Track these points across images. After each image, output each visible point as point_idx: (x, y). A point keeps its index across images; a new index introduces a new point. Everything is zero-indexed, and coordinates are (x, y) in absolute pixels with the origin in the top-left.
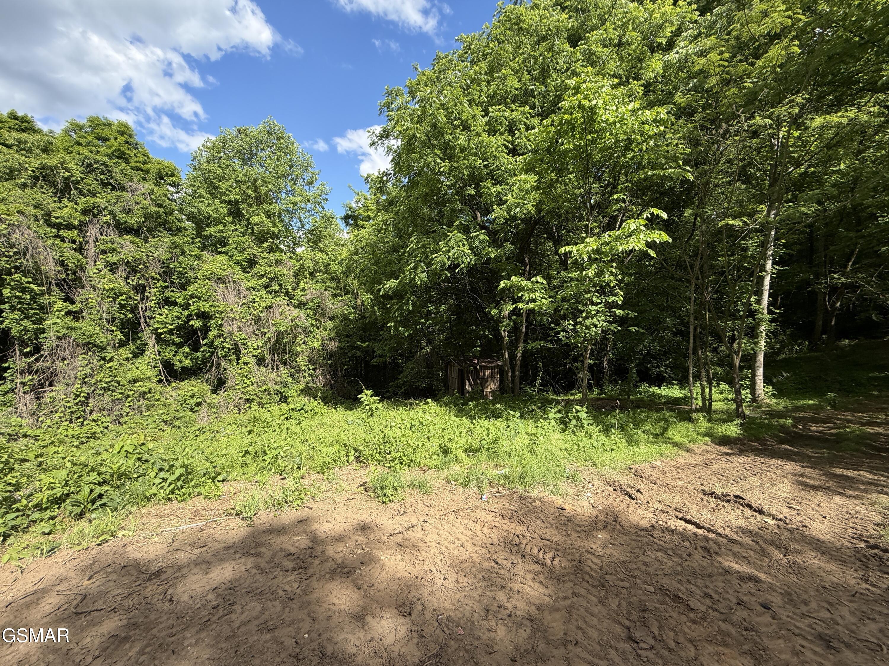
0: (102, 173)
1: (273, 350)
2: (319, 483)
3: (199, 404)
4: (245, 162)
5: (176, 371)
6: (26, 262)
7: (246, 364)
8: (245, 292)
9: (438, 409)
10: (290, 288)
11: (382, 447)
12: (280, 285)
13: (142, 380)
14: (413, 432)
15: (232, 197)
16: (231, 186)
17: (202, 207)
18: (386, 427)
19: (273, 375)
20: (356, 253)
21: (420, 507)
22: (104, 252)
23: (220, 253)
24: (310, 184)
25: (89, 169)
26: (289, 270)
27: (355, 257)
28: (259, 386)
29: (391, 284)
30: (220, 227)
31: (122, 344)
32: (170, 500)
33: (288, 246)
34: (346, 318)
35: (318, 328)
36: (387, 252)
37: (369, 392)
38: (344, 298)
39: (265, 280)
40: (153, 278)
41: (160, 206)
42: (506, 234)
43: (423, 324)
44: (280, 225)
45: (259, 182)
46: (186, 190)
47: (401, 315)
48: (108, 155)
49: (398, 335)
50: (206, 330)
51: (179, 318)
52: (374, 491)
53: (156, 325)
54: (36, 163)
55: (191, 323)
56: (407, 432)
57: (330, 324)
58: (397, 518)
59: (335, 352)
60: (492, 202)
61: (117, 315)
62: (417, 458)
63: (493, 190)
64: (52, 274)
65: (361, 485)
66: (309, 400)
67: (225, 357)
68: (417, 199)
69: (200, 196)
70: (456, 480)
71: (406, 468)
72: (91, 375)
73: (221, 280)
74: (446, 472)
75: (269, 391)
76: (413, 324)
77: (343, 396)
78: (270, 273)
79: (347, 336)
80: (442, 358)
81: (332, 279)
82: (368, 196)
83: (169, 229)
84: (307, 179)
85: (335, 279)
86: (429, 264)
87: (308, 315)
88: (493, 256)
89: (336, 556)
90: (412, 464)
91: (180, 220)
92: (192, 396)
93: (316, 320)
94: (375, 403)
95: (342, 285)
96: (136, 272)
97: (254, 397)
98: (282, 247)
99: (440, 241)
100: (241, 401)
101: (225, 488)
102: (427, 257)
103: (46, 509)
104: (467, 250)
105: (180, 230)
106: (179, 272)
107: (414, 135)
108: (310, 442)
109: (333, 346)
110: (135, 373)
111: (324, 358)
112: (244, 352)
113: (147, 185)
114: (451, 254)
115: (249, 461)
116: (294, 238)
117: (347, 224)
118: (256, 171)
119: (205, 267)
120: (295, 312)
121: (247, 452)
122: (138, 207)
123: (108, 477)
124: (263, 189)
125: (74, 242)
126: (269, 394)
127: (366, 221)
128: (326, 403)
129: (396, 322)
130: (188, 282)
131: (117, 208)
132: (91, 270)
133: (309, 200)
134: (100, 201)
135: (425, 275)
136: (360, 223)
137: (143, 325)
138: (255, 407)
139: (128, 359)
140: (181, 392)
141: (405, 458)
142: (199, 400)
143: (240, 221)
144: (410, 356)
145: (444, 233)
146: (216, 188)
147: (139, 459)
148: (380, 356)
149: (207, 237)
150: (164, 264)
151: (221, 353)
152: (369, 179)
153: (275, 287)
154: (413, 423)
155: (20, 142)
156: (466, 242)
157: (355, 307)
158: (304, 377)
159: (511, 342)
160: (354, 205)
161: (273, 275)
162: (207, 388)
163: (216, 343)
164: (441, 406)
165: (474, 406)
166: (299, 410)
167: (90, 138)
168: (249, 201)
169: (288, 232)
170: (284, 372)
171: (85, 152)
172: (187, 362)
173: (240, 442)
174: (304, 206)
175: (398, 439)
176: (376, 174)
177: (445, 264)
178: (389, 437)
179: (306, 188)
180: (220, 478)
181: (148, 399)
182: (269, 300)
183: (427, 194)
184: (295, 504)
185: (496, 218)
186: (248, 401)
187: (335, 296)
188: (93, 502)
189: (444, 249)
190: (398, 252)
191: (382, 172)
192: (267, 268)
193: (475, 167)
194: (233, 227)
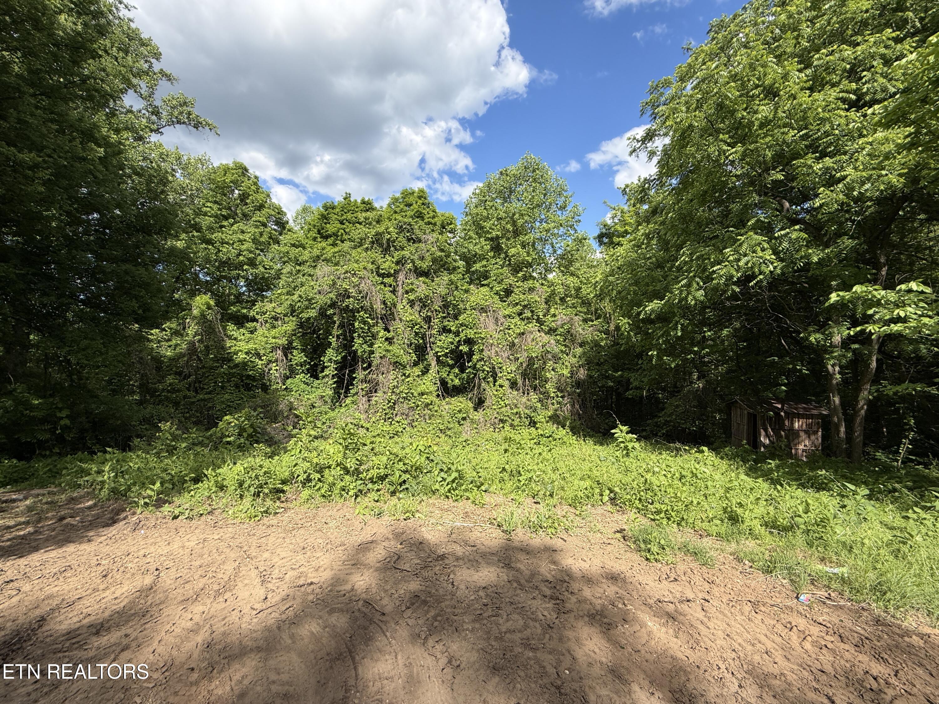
0: (408, 232)
1: (524, 375)
2: (572, 517)
3: (464, 419)
4: (505, 200)
5: (448, 388)
6: (367, 303)
7: (501, 386)
8: (503, 320)
9: (717, 461)
10: (541, 314)
11: (642, 493)
12: (532, 312)
13: (427, 394)
14: (684, 484)
15: (494, 234)
16: (493, 224)
17: (471, 247)
18: (648, 471)
19: (524, 400)
20: (612, 275)
21: (697, 579)
22: (407, 292)
23: (483, 285)
24: (563, 208)
25: (401, 229)
26: (540, 297)
27: (611, 278)
28: (511, 409)
29: (654, 306)
30: (484, 263)
31: (416, 364)
32: (447, 497)
33: (540, 273)
34: (596, 344)
35: (567, 355)
36: (649, 269)
37: (625, 428)
38: (595, 323)
39: (519, 307)
40: (436, 311)
41: (442, 250)
42: (841, 224)
43: (695, 353)
44: (533, 254)
45: (517, 216)
46: (460, 234)
47: (666, 342)
48: (411, 217)
49: (661, 365)
50: (471, 354)
51: (452, 343)
52: (635, 543)
53: (437, 350)
54: (373, 232)
55: (461, 348)
56: (676, 482)
57: (579, 351)
58: (664, 582)
59: (584, 381)
60: (814, 183)
61: (413, 341)
62: (691, 517)
63: (817, 167)
64: (378, 311)
65: (618, 532)
66: (558, 428)
67: (484, 378)
68: (692, 201)
69: (470, 238)
70: (752, 561)
71: (675, 526)
72: (397, 387)
73: (483, 310)
74: (734, 545)
75: (520, 414)
76: (682, 352)
77: (592, 429)
78: (524, 300)
79: (598, 364)
80: (721, 397)
81: (583, 303)
82: (626, 208)
83: (448, 269)
84: (560, 203)
85: (586, 303)
86: (708, 279)
87: (558, 342)
88: (815, 259)
89: (594, 600)
90: (683, 523)
91: (455, 261)
92: (460, 411)
93: (566, 346)
94: (631, 441)
95: (593, 309)
96: (425, 306)
97: (507, 418)
98: (534, 274)
99: (725, 248)
100: (496, 421)
101: (487, 498)
102: (705, 270)
103: (375, 482)
104: (769, 255)
105: (455, 269)
106: (453, 304)
107: (691, 126)
108: (560, 472)
109: (582, 374)
110: (422, 388)
111: (573, 386)
112: (500, 375)
113: (434, 235)
114: (741, 263)
115: (506, 478)
116: (546, 264)
117: (601, 243)
118: (515, 206)
119: (472, 299)
120: (546, 338)
121: (504, 469)
122: (428, 254)
123: (409, 468)
124: (520, 222)
125: (390, 286)
126: (520, 417)
127: (623, 237)
128: (574, 434)
129: (659, 350)
130: (460, 313)
131: (416, 257)
132: (400, 306)
133: (561, 225)
134: (406, 253)
135: (702, 292)
136: (616, 240)
137: (429, 349)
138: (507, 428)
139: (418, 376)
140: (451, 406)
141: (673, 514)
142: (465, 415)
143: (500, 254)
144: (675, 391)
145: (730, 238)
146: (482, 228)
147: (428, 458)
148: (637, 388)
149: (473, 273)
150: (444, 298)
151: (482, 375)
152: (627, 190)
153: (528, 314)
154: (684, 473)
155: (366, 219)
156: (766, 245)
157: (607, 332)
158: (553, 404)
159: (845, 381)
160: (609, 222)
161: (526, 303)
162: (471, 405)
163: (478, 366)
164: (722, 458)
165: (778, 467)
166: (548, 437)
167: (402, 206)
168: (509, 235)
169: (541, 260)
170: (534, 397)
171: (399, 217)
172: (457, 382)
173: (498, 458)
174: (556, 231)
175: (663, 489)
176: (636, 182)
177: (732, 277)
178: (651, 483)
179: (559, 213)
180: (483, 488)
181: (430, 410)
182: (522, 326)
183: (706, 192)
184: (549, 531)
185: (821, 206)
186: (501, 421)
187: (585, 321)
188: (401, 485)
189: (731, 258)
190: (662, 268)
191: (642, 180)
192: (522, 296)
193: (784, 141)
194: (493, 261)
